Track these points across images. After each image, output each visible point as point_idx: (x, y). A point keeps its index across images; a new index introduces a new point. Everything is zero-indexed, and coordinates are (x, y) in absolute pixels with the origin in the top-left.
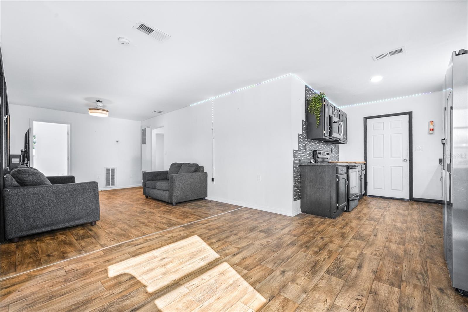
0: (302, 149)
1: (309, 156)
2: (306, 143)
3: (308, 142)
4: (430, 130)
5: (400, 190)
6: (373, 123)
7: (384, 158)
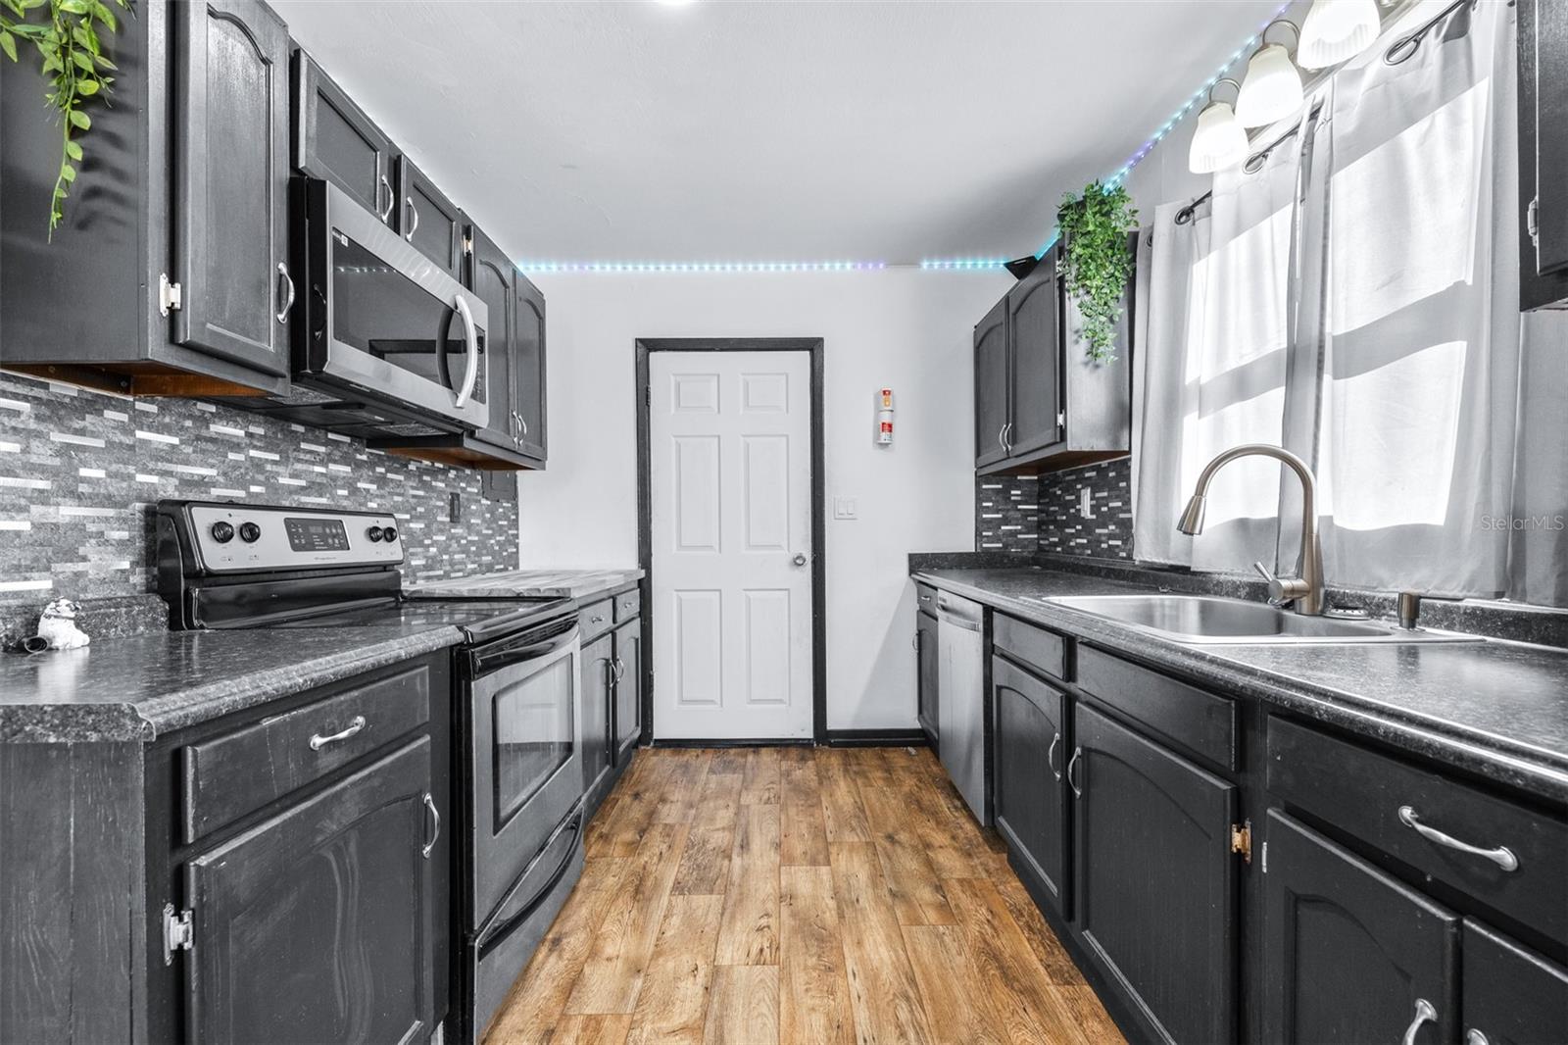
4: (883, 430)
5: (781, 701)
6: (674, 375)
7: (720, 551)
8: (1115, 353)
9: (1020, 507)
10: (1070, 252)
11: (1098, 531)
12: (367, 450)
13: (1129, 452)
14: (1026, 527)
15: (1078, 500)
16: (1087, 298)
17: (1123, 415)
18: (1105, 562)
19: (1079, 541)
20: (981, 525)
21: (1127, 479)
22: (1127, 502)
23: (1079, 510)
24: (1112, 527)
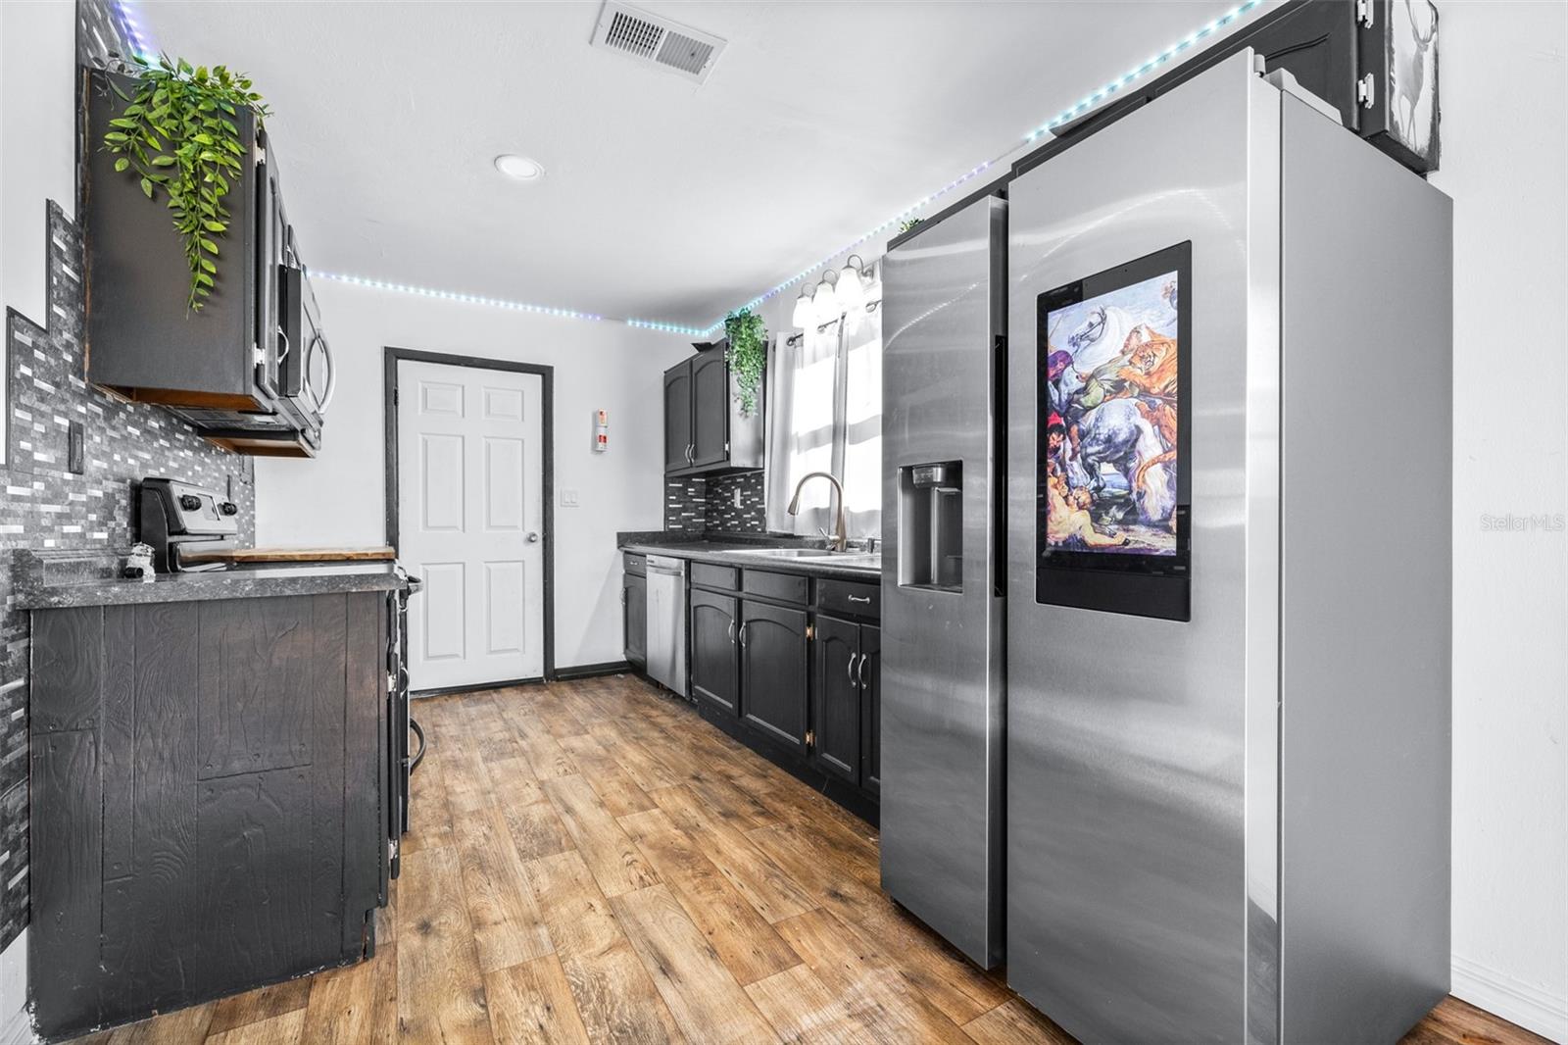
0: (39, 456)
1: (101, 524)
2: (82, 409)
3: (99, 410)
4: (599, 441)
5: (517, 650)
6: (422, 382)
7: (464, 531)
8: (756, 411)
9: (694, 500)
10: (733, 348)
11: (745, 516)
12: (198, 438)
13: (764, 468)
14: (697, 514)
15: (733, 496)
16: (741, 376)
17: (760, 447)
18: (748, 535)
19: (733, 522)
20: (668, 512)
21: (762, 484)
22: (762, 498)
23: (733, 503)
24: (753, 513)
